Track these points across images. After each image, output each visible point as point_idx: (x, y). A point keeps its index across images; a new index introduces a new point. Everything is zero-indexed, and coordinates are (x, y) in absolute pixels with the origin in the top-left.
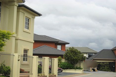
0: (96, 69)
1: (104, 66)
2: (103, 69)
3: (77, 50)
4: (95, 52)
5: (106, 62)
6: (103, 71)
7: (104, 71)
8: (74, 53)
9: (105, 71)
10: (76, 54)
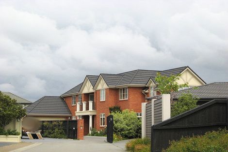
0: (40, 134)
1: (53, 129)
2: (50, 133)
3: (8, 97)
4: (26, 102)
5: (55, 121)
6: (49, 137)
7: (52, 137)
8: (5, 103)
9: (55, 137)
10: (8, 104)
